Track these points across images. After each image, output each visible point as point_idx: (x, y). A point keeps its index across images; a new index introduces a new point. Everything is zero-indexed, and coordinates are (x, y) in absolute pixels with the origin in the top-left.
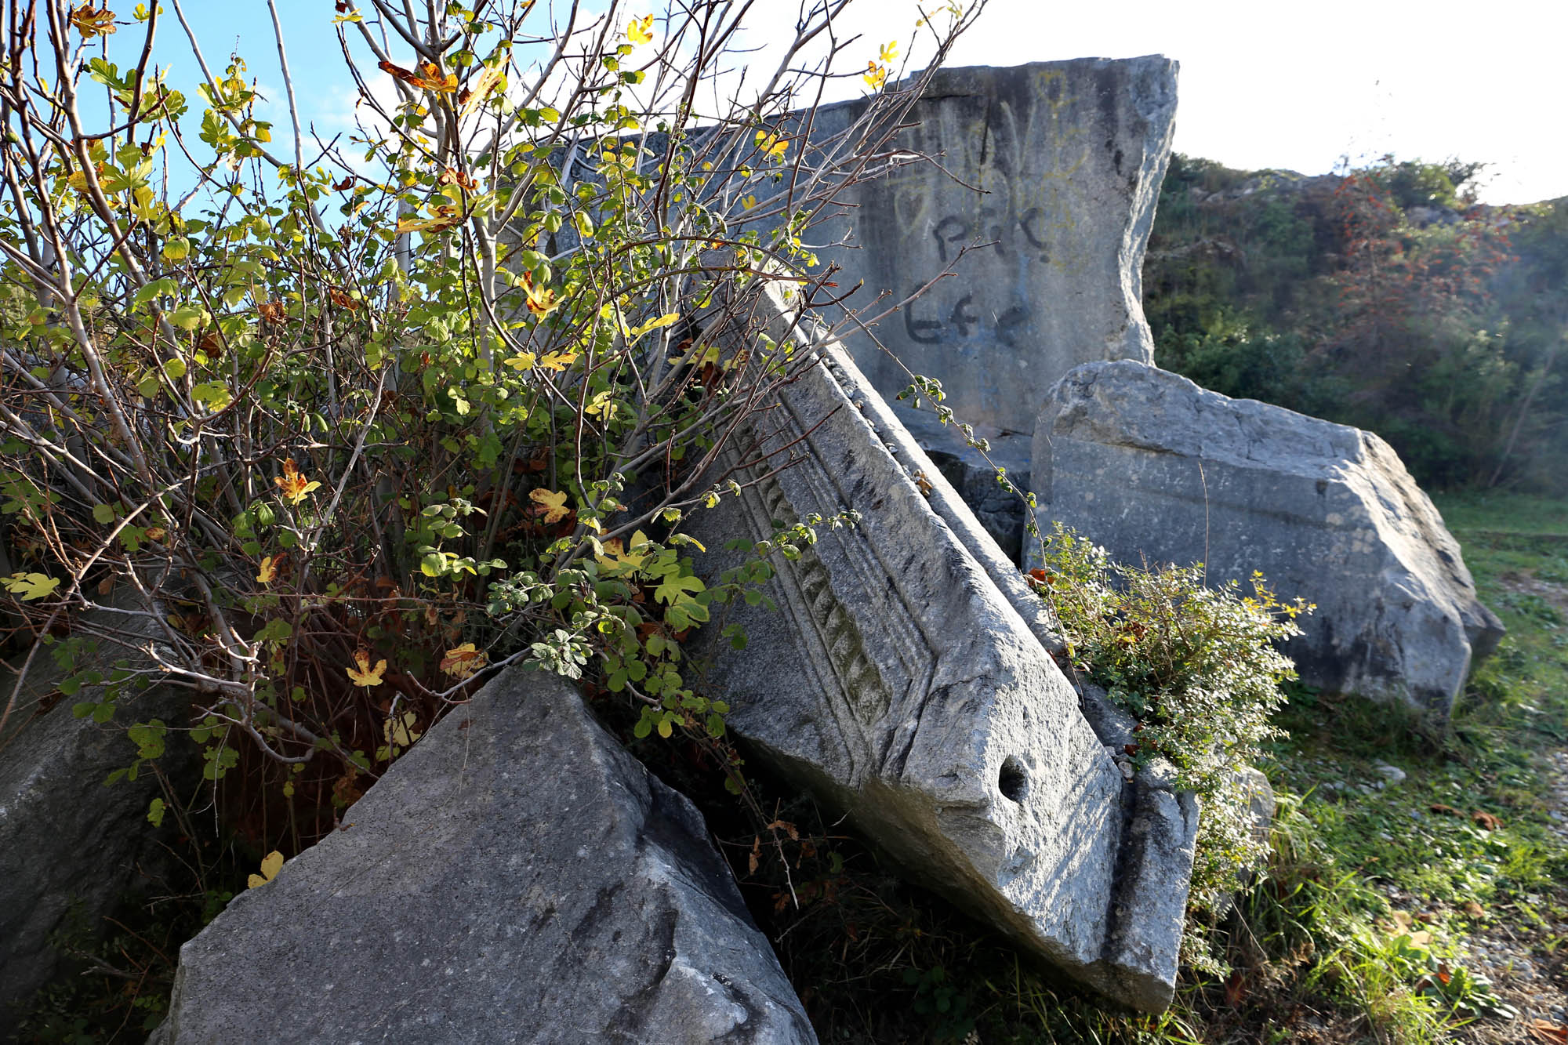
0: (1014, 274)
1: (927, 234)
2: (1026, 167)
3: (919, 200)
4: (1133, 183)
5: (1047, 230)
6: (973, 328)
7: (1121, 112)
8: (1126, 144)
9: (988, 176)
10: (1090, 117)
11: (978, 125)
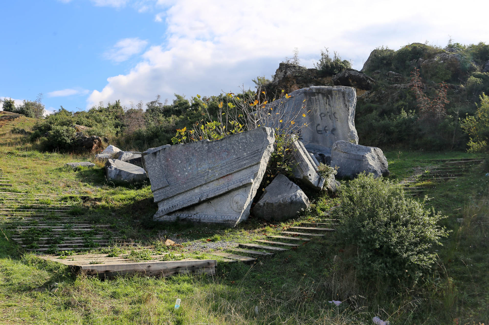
0: (333, 123)
1: (319, 115)
2: (333, 106)
3: (317, 110)
4: (349, 109)
5: (337, 116)
6: (327, 131)
7: (346, 98)
8: (347, 103)
9: (328, 106)
10: (342, 99)
11: (325, 98)
